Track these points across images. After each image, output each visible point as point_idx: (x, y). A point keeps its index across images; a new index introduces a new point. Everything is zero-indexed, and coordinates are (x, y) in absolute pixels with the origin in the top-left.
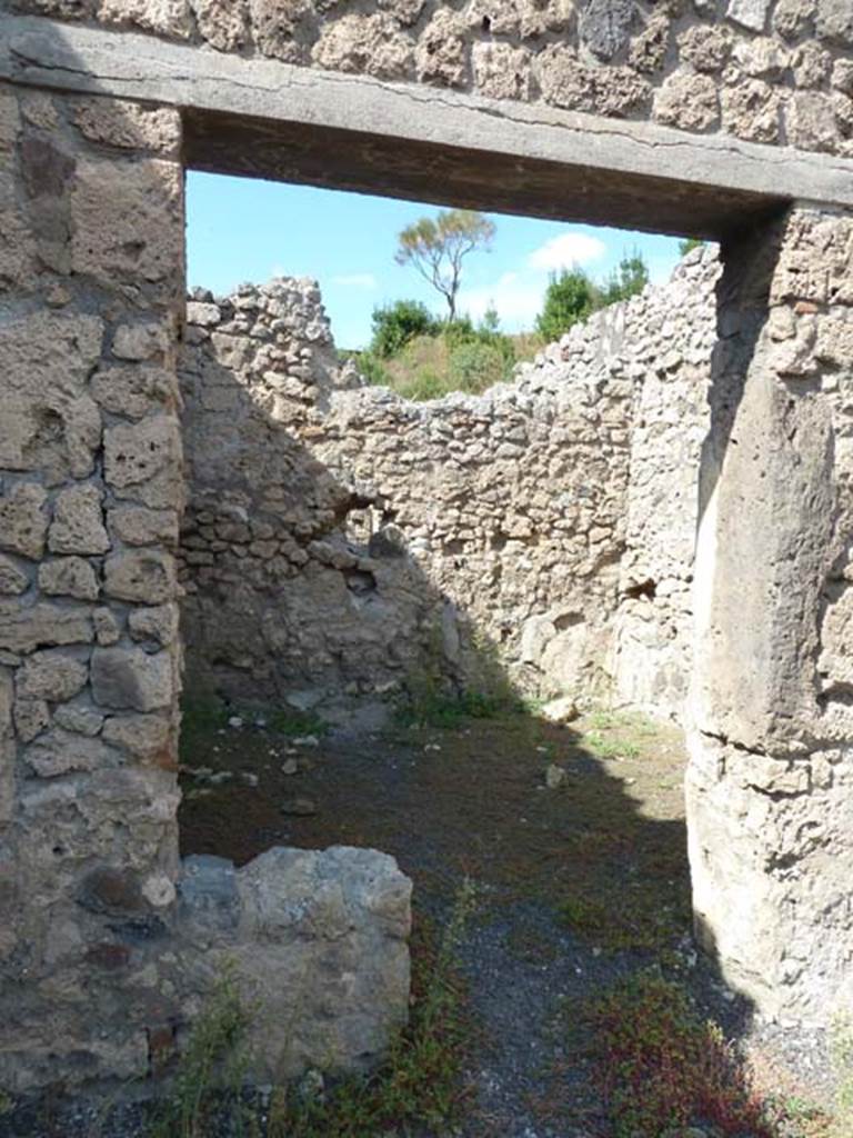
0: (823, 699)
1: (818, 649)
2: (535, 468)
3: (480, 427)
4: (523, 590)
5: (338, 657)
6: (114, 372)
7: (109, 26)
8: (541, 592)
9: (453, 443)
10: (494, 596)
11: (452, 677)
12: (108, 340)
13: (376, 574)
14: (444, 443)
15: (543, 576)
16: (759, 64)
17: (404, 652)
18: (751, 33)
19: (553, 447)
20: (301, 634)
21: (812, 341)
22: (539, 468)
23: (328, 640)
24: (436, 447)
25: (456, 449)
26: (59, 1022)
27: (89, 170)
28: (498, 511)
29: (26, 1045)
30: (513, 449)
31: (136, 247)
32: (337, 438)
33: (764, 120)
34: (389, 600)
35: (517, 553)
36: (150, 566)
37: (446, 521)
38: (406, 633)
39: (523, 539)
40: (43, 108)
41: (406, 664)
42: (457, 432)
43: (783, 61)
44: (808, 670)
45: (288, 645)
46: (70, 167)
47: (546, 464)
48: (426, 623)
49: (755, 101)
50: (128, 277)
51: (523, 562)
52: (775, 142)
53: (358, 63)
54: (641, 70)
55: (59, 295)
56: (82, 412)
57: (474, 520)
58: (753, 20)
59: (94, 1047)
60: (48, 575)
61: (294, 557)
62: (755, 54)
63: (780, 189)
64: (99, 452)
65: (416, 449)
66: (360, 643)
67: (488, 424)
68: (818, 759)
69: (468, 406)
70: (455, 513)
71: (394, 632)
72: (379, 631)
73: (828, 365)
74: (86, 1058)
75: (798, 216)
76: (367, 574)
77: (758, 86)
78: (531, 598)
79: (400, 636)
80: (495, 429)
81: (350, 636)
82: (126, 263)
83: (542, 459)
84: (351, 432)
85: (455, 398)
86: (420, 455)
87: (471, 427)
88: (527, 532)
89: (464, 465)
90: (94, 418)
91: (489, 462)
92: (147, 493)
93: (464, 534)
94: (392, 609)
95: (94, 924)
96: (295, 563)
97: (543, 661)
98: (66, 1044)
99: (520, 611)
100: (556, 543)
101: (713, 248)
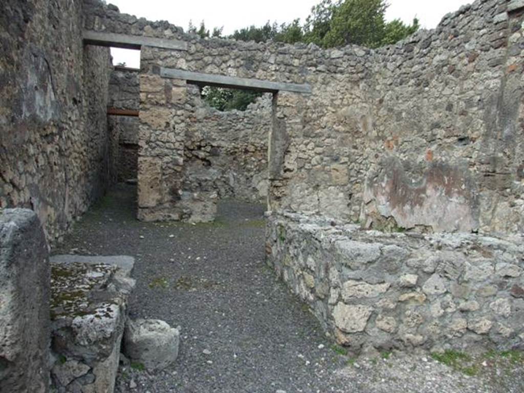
0: (285, 171)
1: (284, 162)
2: (256, 132)
3: (241, 120)
4: (253, 167)
5: (200, 184)
6: (176, 117)
7: (177, 69)
8: (258, 168)
9: (233, 124)
10: (244, 168)
11: (232, 191)
12: (176, 113)
13: (211, 161)
14: (230, 124)
15: (259, 163)
16: (274, 69)
17: (219, 184)
18: (272, 64)
19: (262, 126)
20: (190, 177)
21: (282, 112)
22: (257, 132)
23: (197, 179)
24: (228, 126)
25: (234, 126)
26: (166, 210)
27: (174, 89)
28: (246, 144)
29: (162, 213)
30: (250, 126)
31: (180, 100)
32: (200, 122)
33: (274, 78)
34: (214, 168)
35: (252, 156)
36: (181, 144)
37: (231, 147)
38: (219, 177)
39: (253, 152)
40: (168, 81)
41: (219, 187)
42: (235, 121)
43: (277, 68)
44: (283, 165)
45: (186, 180)
46: (171, 89)
47: (260, 130)
48: (225, 176)
49: (272, 75)
50: (179, 104)
51: (253, 159)
52: (276, 81)
53: (211, 72)
54: (254, 71)
55: (170, 106)
56: (172, 122)
57: (239, 146)
58: (273, 62)
59: (171, 214)
60: (167, 145)
61: (188, 155)
62: (273, 67)
63: (277, 89)
64: (174, 128)
65: (223, 126)
66: (206, 180)
67: (243, 119)
68: (284, 181)
69: (238, 113)
70: (233, 144)
71: (215, 178)
72: (211, 177)
73: (285, 116)
74: (169, 216)
75: (280, 92)
76: (208, 161)
77: (273, 73)
78: (255, 169)
79: (217, 179)
80: (246, 120)
81: (203, 178)
82: (179, 102)
83: (259, 129)
84: (205, 120)
85: (234, 111)
86: (224, 127)
87: (238, 119)
88: (254, 150)
89: (236, 130)
90: (174, 123)
91: (243, 130)
92: (181, 134)
93: (236, 150)
94: (216, 171)
95: (171, 197)
96: (188, 157)
97: (258, 187)
98: (167, 214)
99: (252, 173)
100: (262, 153)
101: (272, 94)
